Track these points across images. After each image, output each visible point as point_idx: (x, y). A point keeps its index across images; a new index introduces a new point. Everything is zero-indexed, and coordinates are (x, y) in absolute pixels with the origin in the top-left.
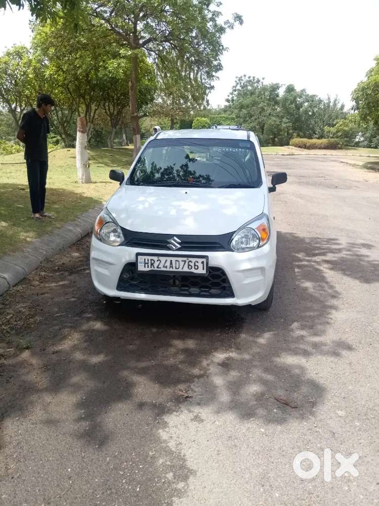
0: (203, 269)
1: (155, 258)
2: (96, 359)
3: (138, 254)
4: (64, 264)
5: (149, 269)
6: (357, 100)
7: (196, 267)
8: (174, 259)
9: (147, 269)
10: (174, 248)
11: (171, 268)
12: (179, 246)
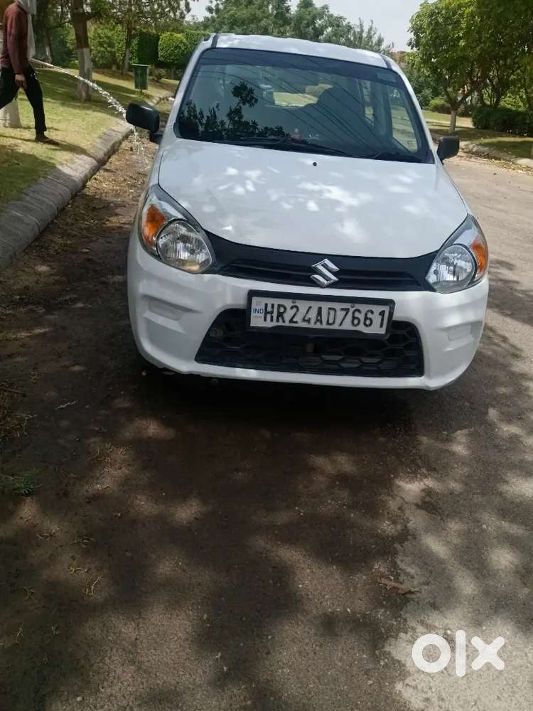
0: (381, 326)
1: (288, 303)
2: (187, 512)
3: (252, 294)
5: (274, 324)
7: (368, 322)
8: (325, 306)
9: (269, 324)
10: (326, 282)
11: (318, 323)
12: (334, 278)
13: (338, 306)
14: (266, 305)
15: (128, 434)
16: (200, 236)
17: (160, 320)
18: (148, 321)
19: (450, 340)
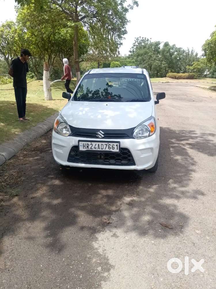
4: (37, 147)
6: (205, 50)
9: (85, 150)
10: (100, 137)
11: (99, 149)
12: (103, 136)
13: (104, 144)
14: (83, 144)
15: (49, 183)
16: (68, 127)
17: (58, 150)
18: (55, 151)
19: (142, 154)
